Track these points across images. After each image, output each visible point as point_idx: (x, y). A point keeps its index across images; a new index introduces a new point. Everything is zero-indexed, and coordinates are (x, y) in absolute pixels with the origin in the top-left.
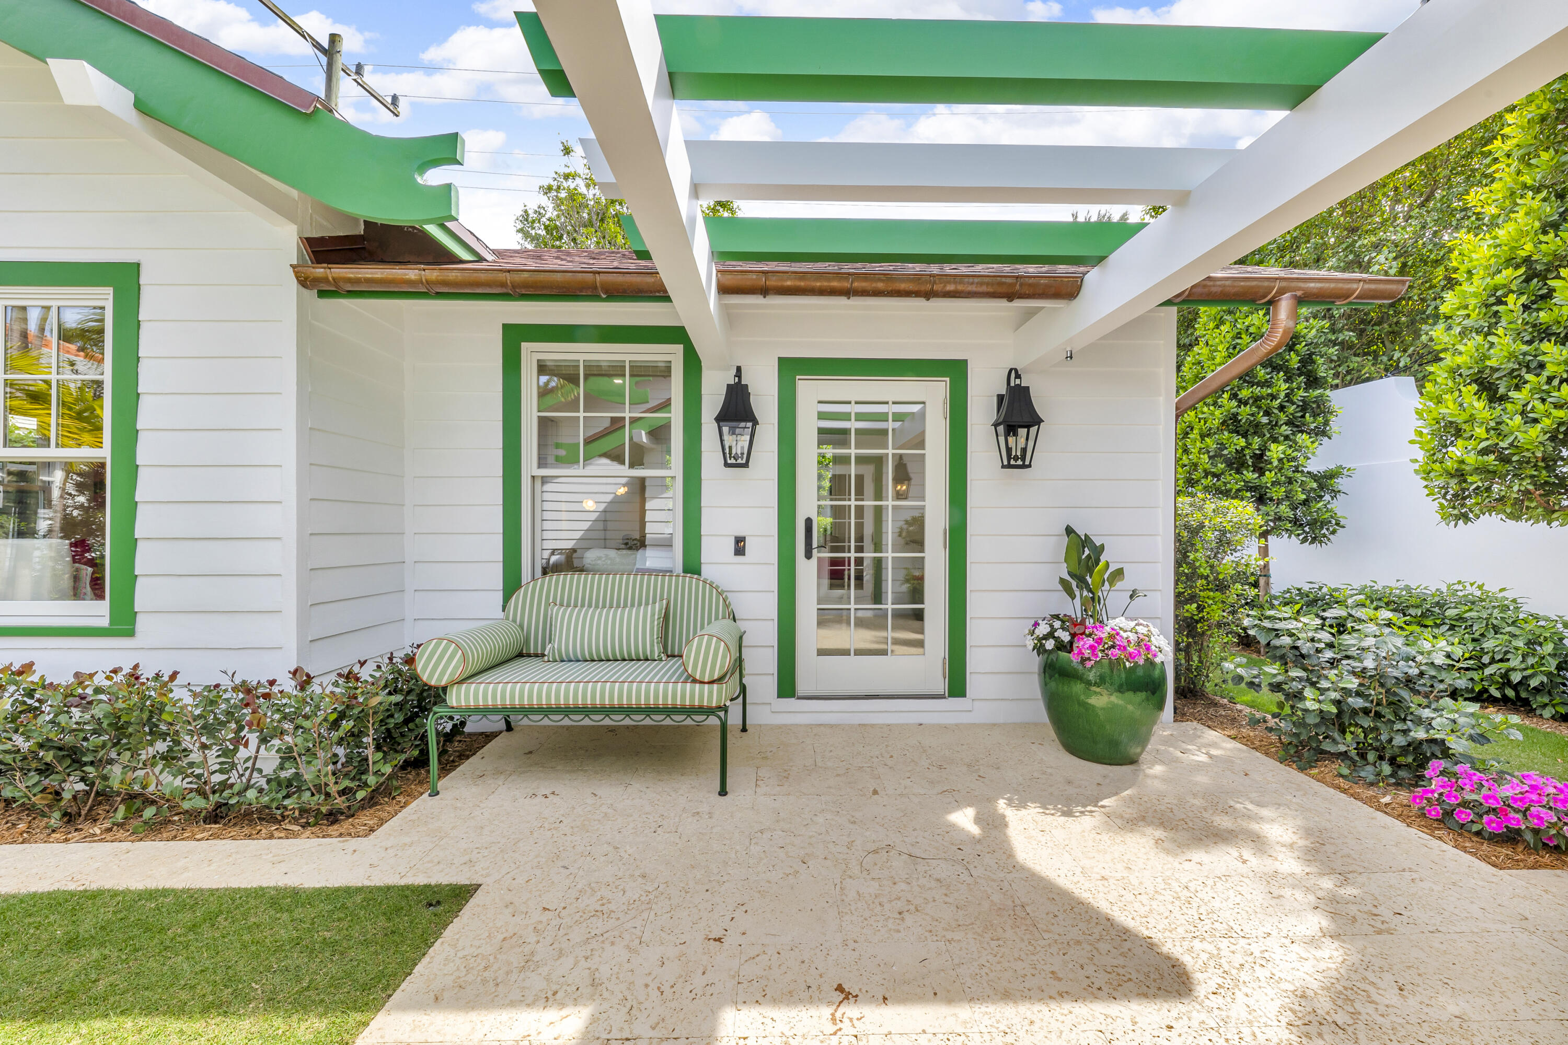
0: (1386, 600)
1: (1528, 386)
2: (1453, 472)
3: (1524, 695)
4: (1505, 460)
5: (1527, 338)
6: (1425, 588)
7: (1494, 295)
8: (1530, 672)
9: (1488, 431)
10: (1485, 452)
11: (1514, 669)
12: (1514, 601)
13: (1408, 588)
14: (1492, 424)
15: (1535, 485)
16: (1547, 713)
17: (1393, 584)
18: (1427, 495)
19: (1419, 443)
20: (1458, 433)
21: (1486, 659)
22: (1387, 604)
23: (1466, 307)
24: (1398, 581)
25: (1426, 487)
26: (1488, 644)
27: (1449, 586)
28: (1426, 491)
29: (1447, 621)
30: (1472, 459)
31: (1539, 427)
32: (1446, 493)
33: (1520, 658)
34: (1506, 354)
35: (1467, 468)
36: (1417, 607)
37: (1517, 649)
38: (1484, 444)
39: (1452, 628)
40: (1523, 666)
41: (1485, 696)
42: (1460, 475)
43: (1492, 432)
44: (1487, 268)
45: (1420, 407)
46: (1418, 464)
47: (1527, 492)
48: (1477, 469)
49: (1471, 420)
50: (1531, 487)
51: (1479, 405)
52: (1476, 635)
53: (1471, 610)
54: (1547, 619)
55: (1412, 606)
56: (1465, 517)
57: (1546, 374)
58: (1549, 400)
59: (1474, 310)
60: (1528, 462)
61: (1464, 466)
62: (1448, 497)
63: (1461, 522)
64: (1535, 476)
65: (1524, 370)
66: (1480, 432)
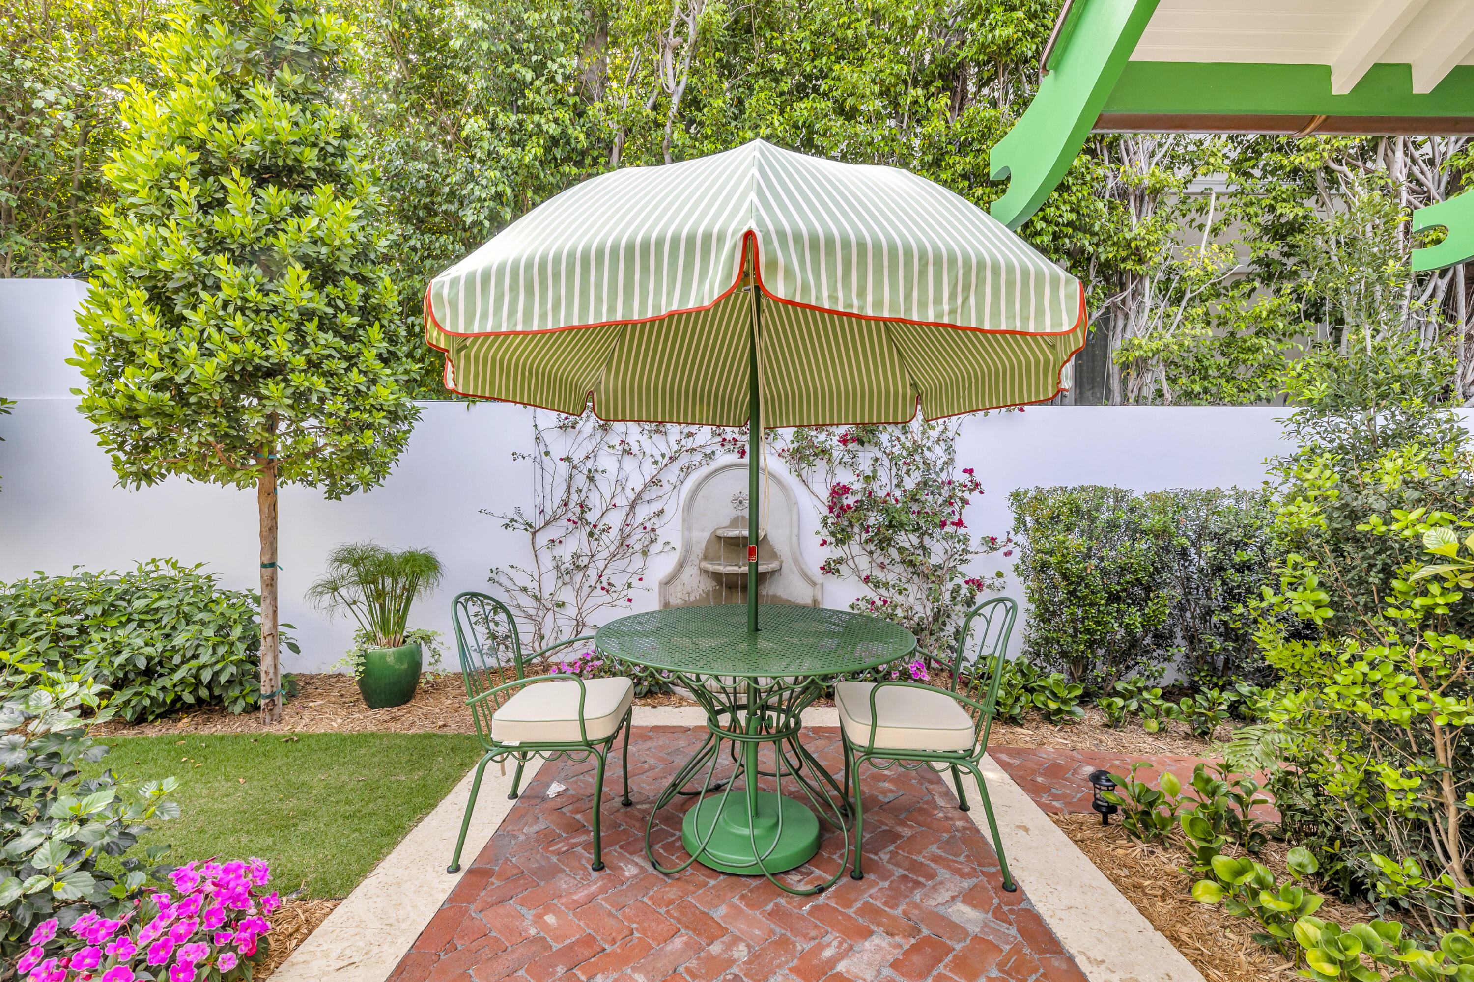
0: (54, 599)
1: (203, 306)
2: (123, 411)
3: (217, 692)
4: (181, 398)
5: (202, 245)
6: (112, 574)
7: (166, 177)
8: (219, 666)
9: (161, 358)
10: (158, 387)
11: (204, 666)
12: (209, 578)
13: (86, 577)
14: (166, 349)
15: (216, 436)
16: (238, 708)
17: (68, 573)
18: (99, 444)
19: (78, 364)
20: (131, 358)
21: (177, 660)
22: (57, 605)
23: (133, 180)
24: (75, 567)
25: (95, 431)
26: (179, 640)
27: (140, 568)
28: (98, 438)
29: (136, 616)
30: (145, 395)
31: (215, 361)
32: (124, 442)
33: (211, 651)
34: (178, 257)
35: (139, 407)
36: (97, 603)
37: (207, 640)
38: (158, 376)
39: (141, 624)
40: (214, 660)
41: (178, 705)
42: (131, 415)
43: (166, 361)
44: (159, 136)
45: (84, 312)
46: (80, 397)
47: (208, 444)
48: (151, 409)
49: (142, 340)
50: (211, 439)
51: (150, 319)
52: (167, 630)
53: (161, 598)
54: (238, 595)
55: (91, 602)
56: (147, 476)
57: (221, 295)
58: (225, 329)
59: (144, 187)
60: (207, 407)
61: (135, 404)
62: (128, 448)
63: (143, 483)
64: (215, 425)
65: (200, 286)
66: (151, 357)
